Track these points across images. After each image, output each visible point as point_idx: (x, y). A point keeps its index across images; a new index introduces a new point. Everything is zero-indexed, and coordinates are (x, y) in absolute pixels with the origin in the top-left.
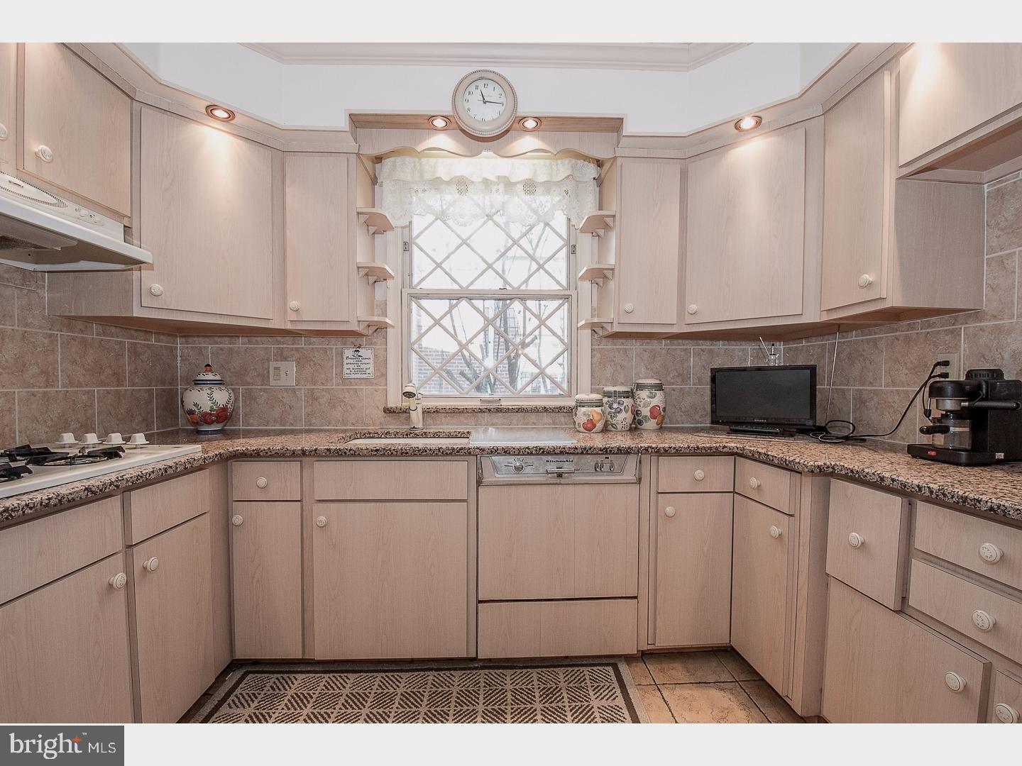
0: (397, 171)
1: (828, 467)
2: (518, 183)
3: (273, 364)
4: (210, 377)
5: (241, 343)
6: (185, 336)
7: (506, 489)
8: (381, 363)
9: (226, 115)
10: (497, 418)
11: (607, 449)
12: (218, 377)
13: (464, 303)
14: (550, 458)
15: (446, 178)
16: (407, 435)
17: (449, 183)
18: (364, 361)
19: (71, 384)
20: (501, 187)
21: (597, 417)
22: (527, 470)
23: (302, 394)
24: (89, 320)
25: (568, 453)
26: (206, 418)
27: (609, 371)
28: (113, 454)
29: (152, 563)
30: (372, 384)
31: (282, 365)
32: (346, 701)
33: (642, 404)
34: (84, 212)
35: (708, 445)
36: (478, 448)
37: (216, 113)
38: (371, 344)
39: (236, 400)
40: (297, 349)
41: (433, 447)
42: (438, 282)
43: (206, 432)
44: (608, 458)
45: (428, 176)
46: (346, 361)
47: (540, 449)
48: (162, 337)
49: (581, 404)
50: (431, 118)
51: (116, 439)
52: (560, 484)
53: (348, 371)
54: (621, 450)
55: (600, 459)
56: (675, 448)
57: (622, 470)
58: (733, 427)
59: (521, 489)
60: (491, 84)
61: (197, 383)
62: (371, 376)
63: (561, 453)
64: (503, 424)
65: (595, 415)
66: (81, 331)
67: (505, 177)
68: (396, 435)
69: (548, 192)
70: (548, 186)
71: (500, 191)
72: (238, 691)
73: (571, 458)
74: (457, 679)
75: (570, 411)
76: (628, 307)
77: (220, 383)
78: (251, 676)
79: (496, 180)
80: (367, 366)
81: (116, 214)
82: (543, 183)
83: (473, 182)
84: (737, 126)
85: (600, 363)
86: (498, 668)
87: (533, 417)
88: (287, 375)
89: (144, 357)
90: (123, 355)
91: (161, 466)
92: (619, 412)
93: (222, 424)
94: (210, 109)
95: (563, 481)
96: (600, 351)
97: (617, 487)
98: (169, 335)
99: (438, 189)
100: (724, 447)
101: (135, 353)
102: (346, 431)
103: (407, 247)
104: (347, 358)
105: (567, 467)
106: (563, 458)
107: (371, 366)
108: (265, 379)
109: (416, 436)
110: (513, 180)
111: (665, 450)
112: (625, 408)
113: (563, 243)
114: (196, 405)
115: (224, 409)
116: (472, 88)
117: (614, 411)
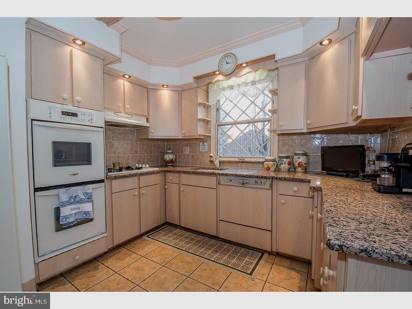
0: (213, 88)
1: (318, 188)
2: (249, 83)
3: (184, 148)
4: (169, 151)
5: (177, 142)
6: (167, 141)
7: (227, 186)
8: (209, 147)
9: (166, 86)
10: (244, 165)
11: (258, 176)
12: (171, 152)
13: (234, 126)
14: (240, 178)
15: (226, 86)
16: (213, 169)
17: (227, 88)
18: (205, 146)
19: (141, 154)
20: (244, 85)
21: (270, 166)
22: (233, 181)
23: (190, 156)
24: (144, 139)
25: (245, 177)
26: (168, 162)
27: (286, 148)
28: (139, 169)
29: (144, 192)
30: (207, 153)
31: (186, 148)
32: (184, 237)
33: (295, 161)
34: (137, 117)
35: (298, 178)
36: (218, 173)
37: (164, 86)
38: (207, 141)
39: (176, 158)
40: (189, 144)
41: (207, 172)
42: (228, 120)
43: (169, 166)
44: (259, 180)
45: (221, 87)
46: (201, 146)
47: (236, 175)
48: (161, 142)
49: (266, 161)
50: (214, 72)
51: (140, 165)
52: (243, 187)
53: (201, 149)
54: (263, 177)
55: (257, 180)
56: (284, 178)
57: (265, 184)
58: (329, 172)
59: (231, 187)
60: (229, 57)
61: (167, 153)
62: (207, 151)
63: (243, 176)
64: (245, 167)
65: (270, 165)
66: (143, 142)
67: (244, 82)
68: (211, 169)
69: (260, 83)
70: (260, 81)
71: (243, 87)
72: (165, 229)
73: (247, 178)
74: (213, 241)
75: (263, 163)
76: (281, 124)
77: (172, 153)
78: (169, 226)
79: (241, 84)
80: (206, 148)
81: (145, 116)
82: (259, 81)
83: (235, 86)
84: (321, 44)
85: (282, 145)
86: (226, 242)
87: (256, 165)
88: (187, 150)
89: (157, 147)
90: (152, 146)
91: (146, 172)
92: (282, 164)
93: (172, 164)
94: (163, 86)
95: (244, 186)
96: (282, 140)
97: (263, 190)
98: (163, 141)
99: (224, 90)
100: (306, 179)
101: (155, 146)
102: (197, 167)
103: (218, 110)
104: (201, 145)
105: (245, 181)
106: (244, 178)
107: (207, 148)
108: (182, 151)
109: (216, 169)
110: (247, 82)
111: (280, 178)
112: (284, 163)
113: (270, 100)
114: (166, 158)
115: (172, 160)
116: (224, 60)
117: (280, 163)
